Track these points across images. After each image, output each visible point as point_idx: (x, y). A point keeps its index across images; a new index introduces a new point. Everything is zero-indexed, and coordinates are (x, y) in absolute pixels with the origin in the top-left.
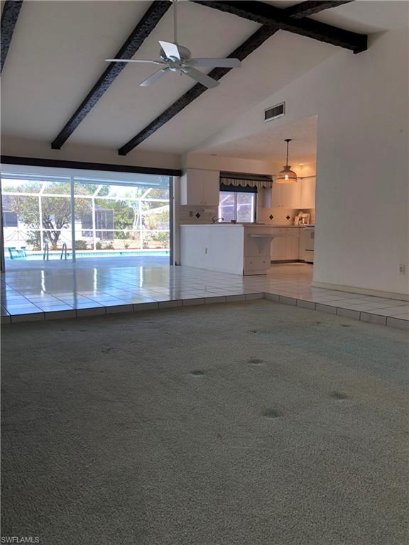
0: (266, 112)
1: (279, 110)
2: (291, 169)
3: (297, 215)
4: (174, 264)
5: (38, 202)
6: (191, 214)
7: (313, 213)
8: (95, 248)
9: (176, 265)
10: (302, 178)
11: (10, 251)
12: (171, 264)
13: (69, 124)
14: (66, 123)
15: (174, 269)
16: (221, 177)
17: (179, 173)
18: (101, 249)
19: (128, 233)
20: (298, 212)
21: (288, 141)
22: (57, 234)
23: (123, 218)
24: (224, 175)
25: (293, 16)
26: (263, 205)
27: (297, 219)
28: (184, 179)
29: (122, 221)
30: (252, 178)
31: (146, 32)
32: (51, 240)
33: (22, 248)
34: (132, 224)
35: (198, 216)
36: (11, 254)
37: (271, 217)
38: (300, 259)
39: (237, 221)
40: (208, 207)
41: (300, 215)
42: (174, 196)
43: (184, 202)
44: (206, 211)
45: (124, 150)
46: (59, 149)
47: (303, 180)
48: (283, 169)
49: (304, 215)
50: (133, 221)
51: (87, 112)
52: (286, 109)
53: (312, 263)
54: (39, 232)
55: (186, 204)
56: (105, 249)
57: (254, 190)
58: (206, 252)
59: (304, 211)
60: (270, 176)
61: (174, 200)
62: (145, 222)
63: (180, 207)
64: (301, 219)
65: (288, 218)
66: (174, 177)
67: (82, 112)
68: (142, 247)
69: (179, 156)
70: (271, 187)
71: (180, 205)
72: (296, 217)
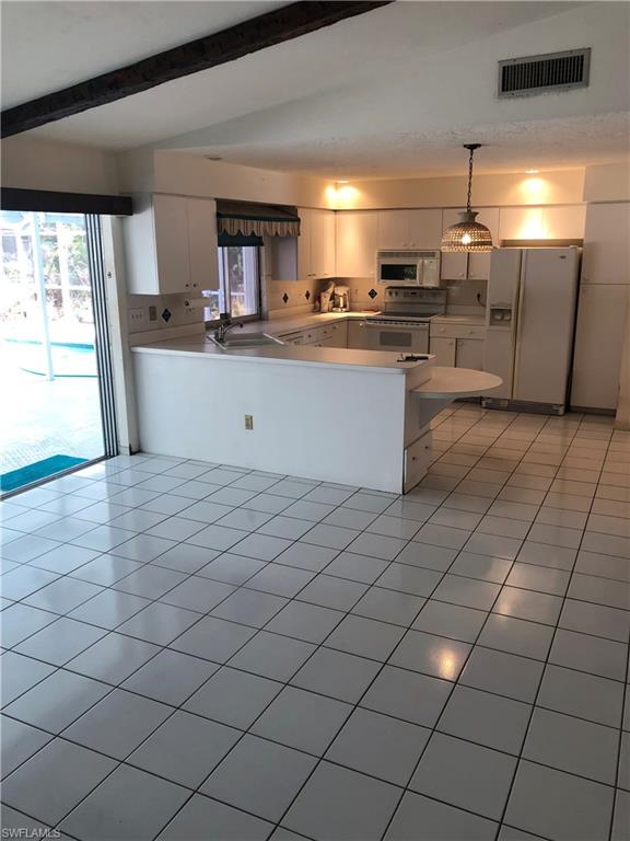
0: (504, 68)
3: (325, 290)
6: (153, 313)
9: (131, 453)
10: (335, 211)
16: (219, 215)
20: (325, 283)
21: (472, 147)
24: (228, 210)
26: (275, 275)
27: (326, 301)
35: (167, 315)
37: (286, 298)
41: (330, 290)
49: (341, 291)
52: (596, 69)
57: (255, 241)
59: (340, 282)
60: (294, 207)
63: (129, 299)
64: (333, 297)
65: (308, 295)
70: (299, 233)
71: (128, 293)
72: (323, 294)
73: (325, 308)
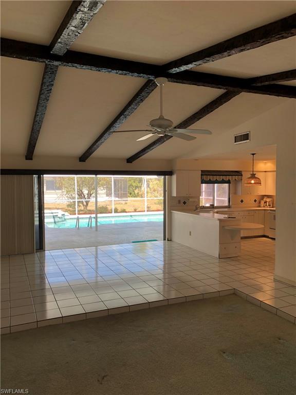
0: (235, 137)
1: (246, 137)
2: (256, 176)
3: (262, 199)
4: (167, 239)
5: (74, 180)
6: (179, 202)
7: (275, 198)
8: (113, 212)
9: (168, 240)
10: (265, 171)
11: (54, 218)
12: (165, 239)
13: (90, 148)
14: (88, 147)
15: (167, 243)
16: (202, 175)
17: (170, 173)
18: (118, 212)
19: (138, 193)
20: (263, 196)
21: (253, 154)
22: (87, 202)
23: (134, 182)
24: (204, 173)
25: (254, 85)
27: (262, 202)
28: (174, 177)
29: (134, 184)
30: (225, 174)
31: (141, 100)
32: (84, 205)
33: (62, 215)
34: (141, 187)
35: (185, 203)
36: (54, 220)
37: (242, 201)
38: (265, 234)
39: (215, 205)
40: (191, 197)
41: (265, 199)
42: (167, 189)
43: (174, 194)
44: (191, 200)
45: (130, 160)
46: (85, 161)
47: (267, 173)
48: (250, 176)
49: (268, 200)
50: (142, 184)
51: (103, 142)
52: (251, 136)
53: (274, 239)
54: (75, 201)
55: (175, 196)
56: (120, 212)
57: (228, 182)
58: (190, 235)
59: (268, 196)
60: (241, 171)
61: (167, 193)
62: (150, 186)
63: (171, 198)
64: (266, 202)
65: (255, 201)
66: (167, 176)
67: (99, 143)
68: (146, 210)
69: (170, 161)
70: (241, 180)
71: (171, 196)
72: (261, 201)
73: (262, 205)
